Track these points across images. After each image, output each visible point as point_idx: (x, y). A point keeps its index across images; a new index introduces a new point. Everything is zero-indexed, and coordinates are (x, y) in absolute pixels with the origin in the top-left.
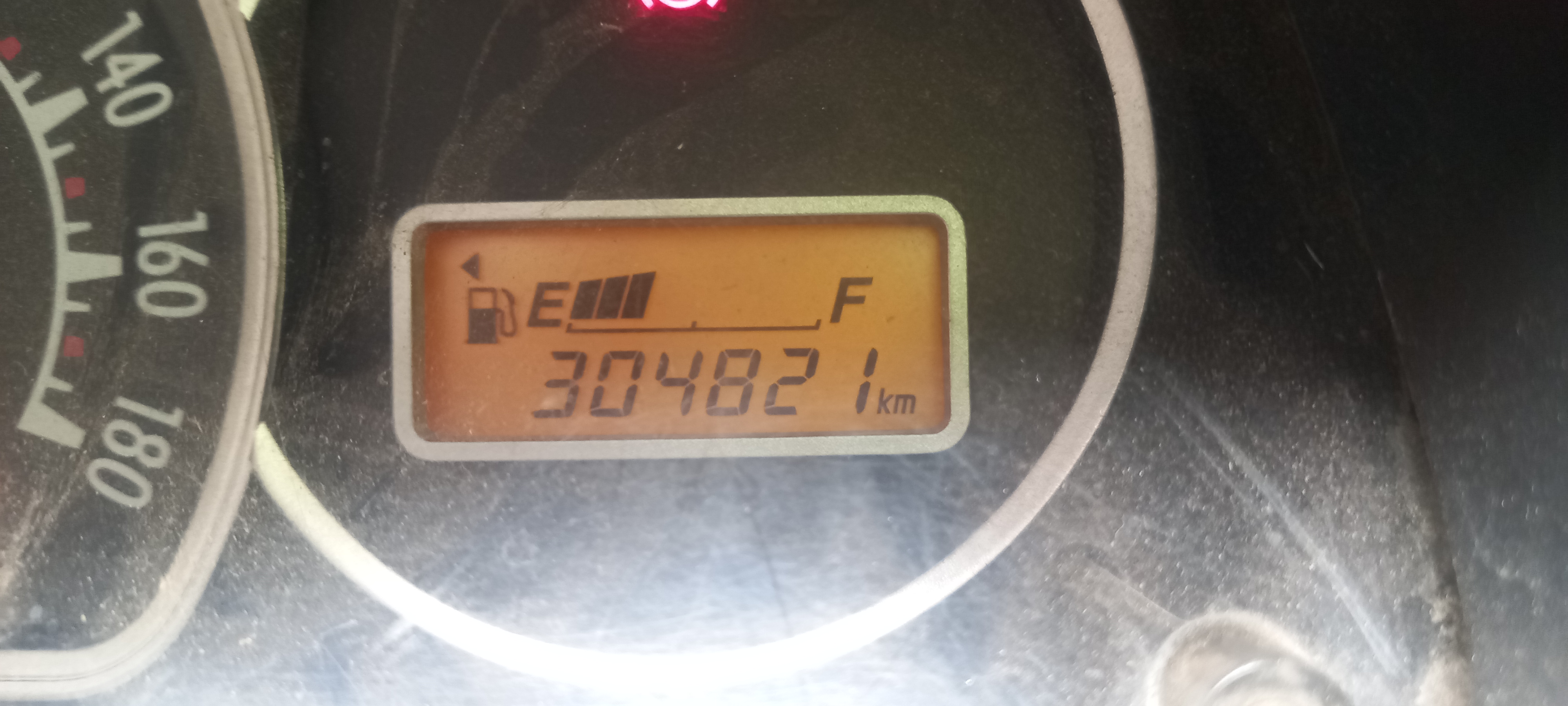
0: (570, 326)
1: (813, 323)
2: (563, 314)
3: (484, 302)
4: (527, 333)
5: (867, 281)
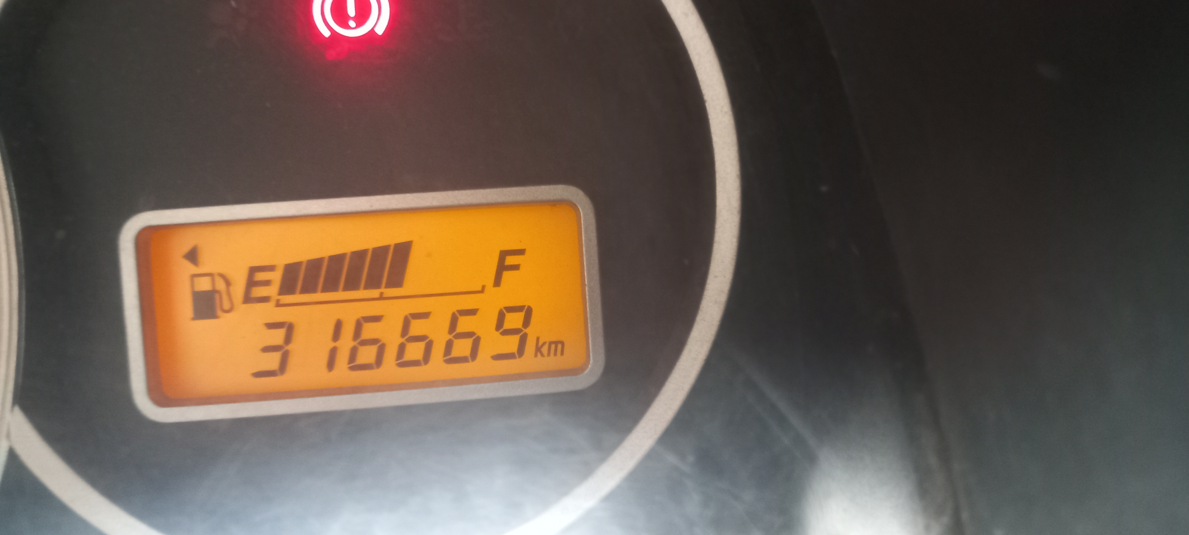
0: (278, 300)
1: (480, 289)
2: (272, 291)
3: (204, 285)
4: (242, 309)
5: (520, 252)
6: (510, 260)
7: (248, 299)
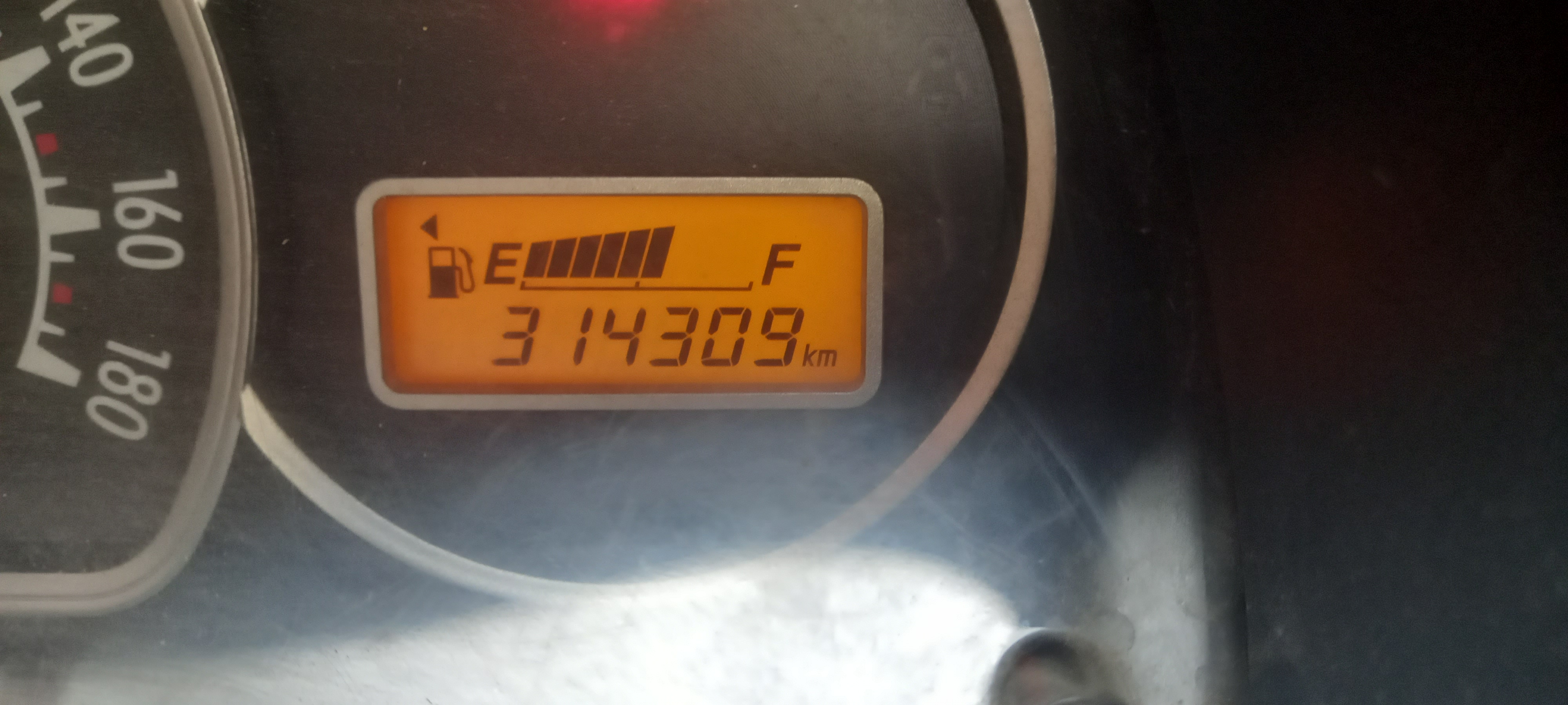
0: (523, 283)
1: (747, 286)
2: (518, 271)
3: (443, 259)
4: (484, 290)
5: (796, 247)
6: (782, 256)
7: (491, 279)
